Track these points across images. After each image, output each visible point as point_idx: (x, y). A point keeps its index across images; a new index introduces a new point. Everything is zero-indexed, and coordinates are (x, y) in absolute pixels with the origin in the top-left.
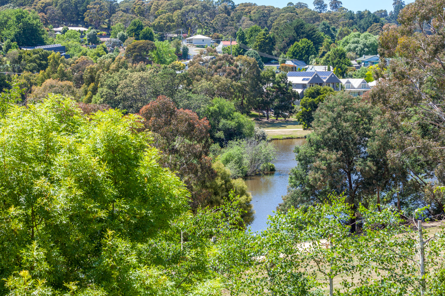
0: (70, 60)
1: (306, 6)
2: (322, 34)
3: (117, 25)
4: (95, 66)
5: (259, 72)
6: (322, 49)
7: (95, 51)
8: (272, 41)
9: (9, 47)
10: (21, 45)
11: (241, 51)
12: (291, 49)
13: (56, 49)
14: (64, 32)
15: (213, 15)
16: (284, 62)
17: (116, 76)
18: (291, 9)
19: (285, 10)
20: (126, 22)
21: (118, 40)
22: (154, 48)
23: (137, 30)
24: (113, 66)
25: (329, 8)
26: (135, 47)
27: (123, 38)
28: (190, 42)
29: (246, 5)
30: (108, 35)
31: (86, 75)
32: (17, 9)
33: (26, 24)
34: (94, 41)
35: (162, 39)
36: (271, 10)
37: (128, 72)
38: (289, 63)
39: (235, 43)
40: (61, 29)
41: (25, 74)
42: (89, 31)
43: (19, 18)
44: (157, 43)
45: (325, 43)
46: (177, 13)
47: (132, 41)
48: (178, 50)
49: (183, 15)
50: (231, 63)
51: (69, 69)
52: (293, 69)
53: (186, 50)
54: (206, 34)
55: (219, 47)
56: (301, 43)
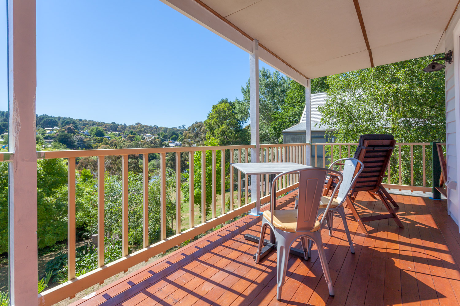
0: (110, 140)
1: (176, 128)
2: (180, 134)
3: (126, 131)
4: (116, 141)
5: (162, 143)
6: (179, 138)
7: (119, 138)
8: (167, 136)
9: (93, 137)
10: (97, 136)
11: (158, 138)
12: (171, 138)
13: (107, 137)
14: (111, 133)
15: (152, 129)
16: (169, 141)
17: (122, 144)
18: (172, 128)
19: (171, 128)
20: (128, 131)
21: (126, 135)
22: (135, 137)
23: (131, 133)
24: (121, 142)
25: (182, 128)
26: (130, 137)
27: (127, 135)
28: (146, 136)
29: (161, 127)
30: (124, 134)
31: (114, 144)
32: (97, 127)
33: (99, 131)
34: (119, 135)
35: (138, 135)
36: (167, 128)
37: (125, 143)
38: (171, 141)
39: (158, 136)
40: (110, 132)
41: (97, 144)
42: (118, 133)
43: (97, 129)
44: (136, 136)
45: (180, 136)
46: (143, 128)
47: (130, 135)
48: (142, 138)
49: (145, 129)
50: (154, 141)
51: (110, 142)
52: (171, 142)
53: (144, 138)
54: (151, 134)
55: (153, 137)
56: (174, 136)
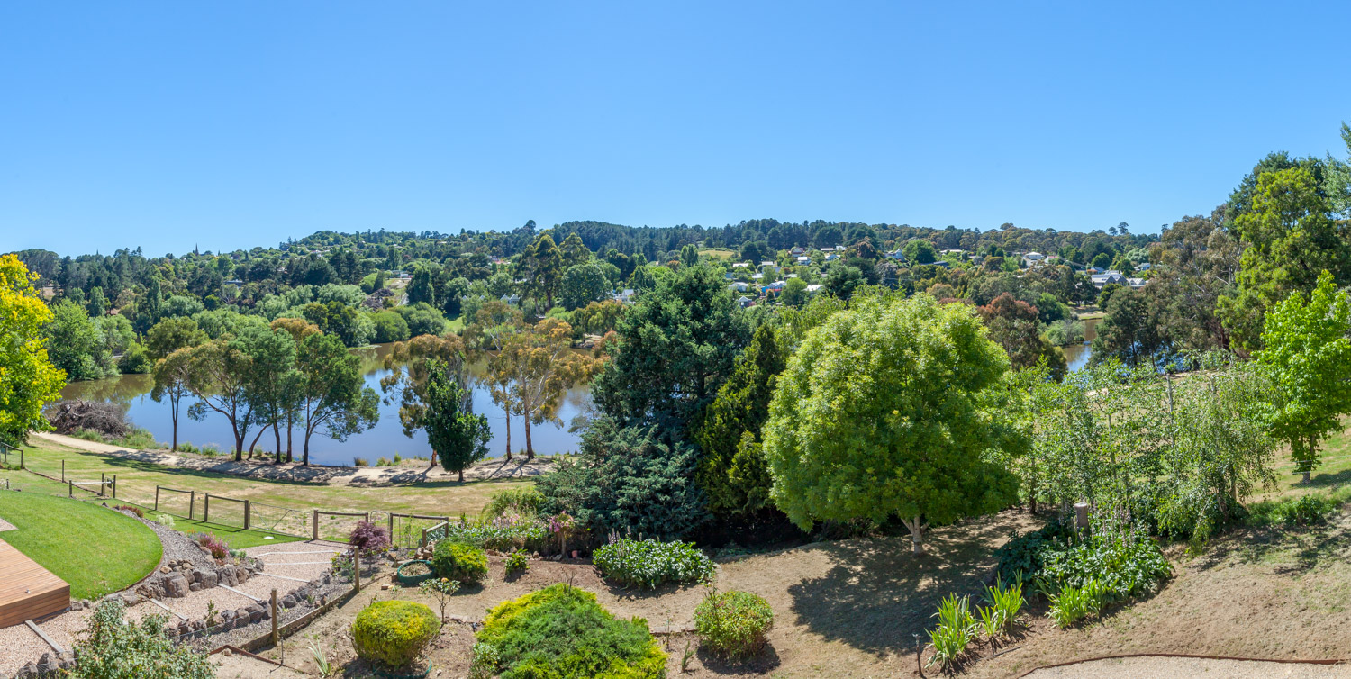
0: (950, 271)
1: (1104, 232)
2: (1115, 250)
3: (981, 247)
4: (965, 274)
5: (1072, 276)
6: (1115, 259)
7: (966, 264)
8: (1081, 255)
9: (913, 264)
10: (921, 262)
11: (1061, 262)
12: (1094, 260)
13: (941, 264)
14: (948, 252)
15: (1042, 239)
16: (1089, 268)
17: (979, 280)
18: (1094, 234)
19: (1091, 235)
20: (986, 246)
21: (981, 257)
22: (1004, 261)
23: (993, 251)
24: (976, 274)
25: (1119, 233)
26: (991, 261)
27: (984, 256)
28: (1028, 257)
29: (1064, 232)
30: (975, 254)
31: (960, 281)
32: (918, 240)
33: (924, 249)
34: (966, 258)
35: (1009, 255)
36: (1081, 235)
37: (986, 277)
38: (1093, 269)
39: (1058, 257)
40: (945, 251)
41: (922, 280)
42: (962, 252)
43: (920, 245)
44: (1005, 258)
45: (1116, 256)
46: (1020, 238)
47: (990, 258)
48: (1020, 263)
49: (1023, 239)
50: (1054, 270)
51: (950, 276)
52: (1095, 273)
53: (1025, 262)
54: (1038, 252)
55: (1047, 260)
56: (1101, 256)
